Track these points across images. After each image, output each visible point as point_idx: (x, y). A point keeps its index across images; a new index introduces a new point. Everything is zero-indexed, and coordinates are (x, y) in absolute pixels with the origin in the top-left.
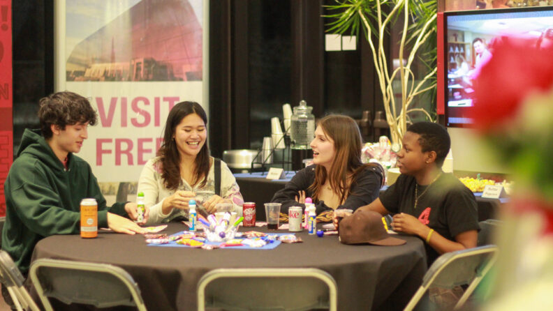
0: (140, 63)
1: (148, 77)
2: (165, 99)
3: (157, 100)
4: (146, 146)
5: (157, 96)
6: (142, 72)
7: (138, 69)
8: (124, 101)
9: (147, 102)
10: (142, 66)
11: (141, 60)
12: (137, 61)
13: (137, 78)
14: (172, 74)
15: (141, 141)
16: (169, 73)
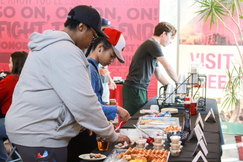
0: (211, 36)
1: (215, 43)
2: (224, 55)
3: (220, 56)
4: (213, 79)
5: (220, 53)
6: (212, 41)
7: (210, 39)
8: (203, 55)
9: (214, 56)
10: (212, 37)
11: (212, 34)
12: (209, 35)
13: (209, 44)
14: (229, 42)
15: (210, 76)
16: (227, 41)
